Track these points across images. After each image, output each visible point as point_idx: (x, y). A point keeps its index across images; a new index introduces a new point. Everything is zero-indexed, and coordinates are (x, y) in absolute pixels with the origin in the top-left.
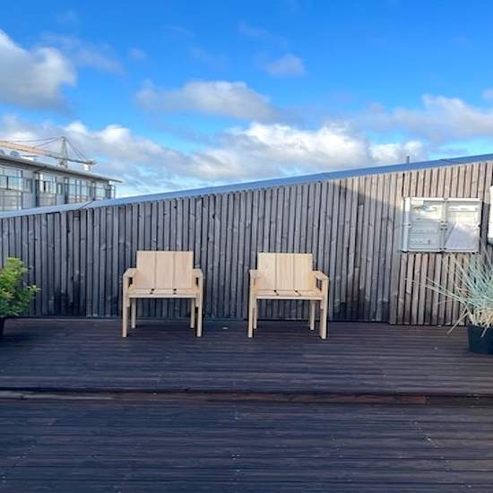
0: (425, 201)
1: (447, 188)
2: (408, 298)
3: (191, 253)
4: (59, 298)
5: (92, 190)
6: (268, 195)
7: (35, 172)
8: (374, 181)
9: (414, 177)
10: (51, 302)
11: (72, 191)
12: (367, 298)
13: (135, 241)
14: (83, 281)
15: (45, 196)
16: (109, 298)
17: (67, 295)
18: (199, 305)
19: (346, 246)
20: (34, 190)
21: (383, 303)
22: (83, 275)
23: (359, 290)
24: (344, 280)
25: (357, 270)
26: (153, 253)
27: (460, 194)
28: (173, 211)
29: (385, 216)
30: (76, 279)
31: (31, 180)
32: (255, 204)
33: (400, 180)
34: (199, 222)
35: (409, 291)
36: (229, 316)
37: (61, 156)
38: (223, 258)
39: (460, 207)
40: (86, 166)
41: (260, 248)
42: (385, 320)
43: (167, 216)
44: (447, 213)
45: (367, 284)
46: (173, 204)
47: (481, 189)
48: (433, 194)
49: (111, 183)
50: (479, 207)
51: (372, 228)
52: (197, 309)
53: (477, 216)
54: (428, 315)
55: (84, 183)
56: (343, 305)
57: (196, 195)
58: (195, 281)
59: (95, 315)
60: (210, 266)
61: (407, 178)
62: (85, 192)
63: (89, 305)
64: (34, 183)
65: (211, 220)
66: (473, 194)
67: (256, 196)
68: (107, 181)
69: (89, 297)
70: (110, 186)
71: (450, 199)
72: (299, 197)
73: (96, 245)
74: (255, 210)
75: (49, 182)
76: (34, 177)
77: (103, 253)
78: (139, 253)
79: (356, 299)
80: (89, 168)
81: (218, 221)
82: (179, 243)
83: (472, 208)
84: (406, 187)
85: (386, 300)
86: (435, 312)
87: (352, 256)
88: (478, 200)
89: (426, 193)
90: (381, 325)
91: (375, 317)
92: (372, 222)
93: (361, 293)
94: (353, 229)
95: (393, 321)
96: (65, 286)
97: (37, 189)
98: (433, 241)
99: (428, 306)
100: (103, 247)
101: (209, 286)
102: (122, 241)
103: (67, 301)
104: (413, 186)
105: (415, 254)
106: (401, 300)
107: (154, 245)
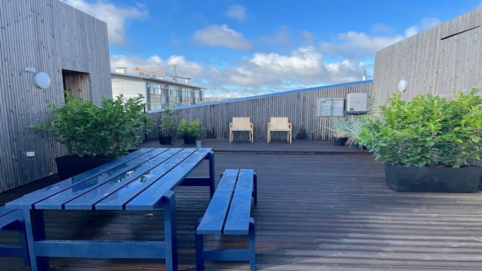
0: (325, 100)
1: (333, 95)
2: (320, 132)
3: (249, 118)
4: (208, 133)
5: (193, 94)
6: (274, 98)
7: (166, 86)
8: (309, 93)
9: (322, 92)
10: (206, 134)
11: (183, 94)
12: (307, 132)
13: (231, 114)
14: (215, 127)
15: (172, 97)
16: (223, 133)
17: (210, 131)
18: (252, 133)
19: (300, 115)
20: (166, 94)
21: (312, 133)
22: (215, 125)
23: (304, 130)
24: (299, 126)
25: (303, 123)
26: (237, 118)
27: (338, 97)
28: (243, 104)
29: (312, 105)
30: (213, 127)
31: (164, 90)
32: (269, 102)
33: (317, 93)
34: (251, 108)
35: (320, 129)
36: (261, 138)
37: (173, 76)
38: (259, 120)
39: (336, 102)
40: (187, 80)
41: (271, 116)
42: (313, 139)
43: (241, 107)
44: (333, 103)
45: (307, 128)
46: (243, 102)
47: (344, 95)
48: (328, 97)
49: (202, 90)
50: (343, 101)
51: (308, 109)
52: (251, 134)
53: (342, 105)
54: (327, 137)
55: (189, 90)
56: (299, 134)
57: (250, 99)
58: (250, 126)
59: (219, 138)
60: (255, 122)
61: (320, 92)
62: (190, 95)
63: (217, 135)
64: (166, 91)
65: (255, 107)
66: (342, 97)
67: (270, 99)
68: (199, 89)
69: (217, 132)
70: (201, 91)
71: (333, 99)
72: (284, 99)
73: (219, 116)
74: (270, 104)
75: (173, 91)
76: (166, 88)
77: (221, 118)
78: (233, 118)
79: (303, 132)
80: (188, 81)
81: (257, 107)
82: (245, 115)
83: (341, 102)
84: (319, 95)
85: (313, 132)
86: (329, 136)
87: (302, 118)
88: (343, 99)
89: (326, 97)
90: (311, 141)
91: (309, 138)
92: (308, 107)
93: (305, 130)
94: (302, 110)
95: (315, 139)
96: (210, 129)
97: (167, 94)
98: (328, 113)
99: (327, 134)
100: (221, 116)
101: (255, 129)
102: (227, 114)
103: (210, 133)
104: (322, 95)
105: (322, 117)
106: (318, 132)
107: (237, 115)
